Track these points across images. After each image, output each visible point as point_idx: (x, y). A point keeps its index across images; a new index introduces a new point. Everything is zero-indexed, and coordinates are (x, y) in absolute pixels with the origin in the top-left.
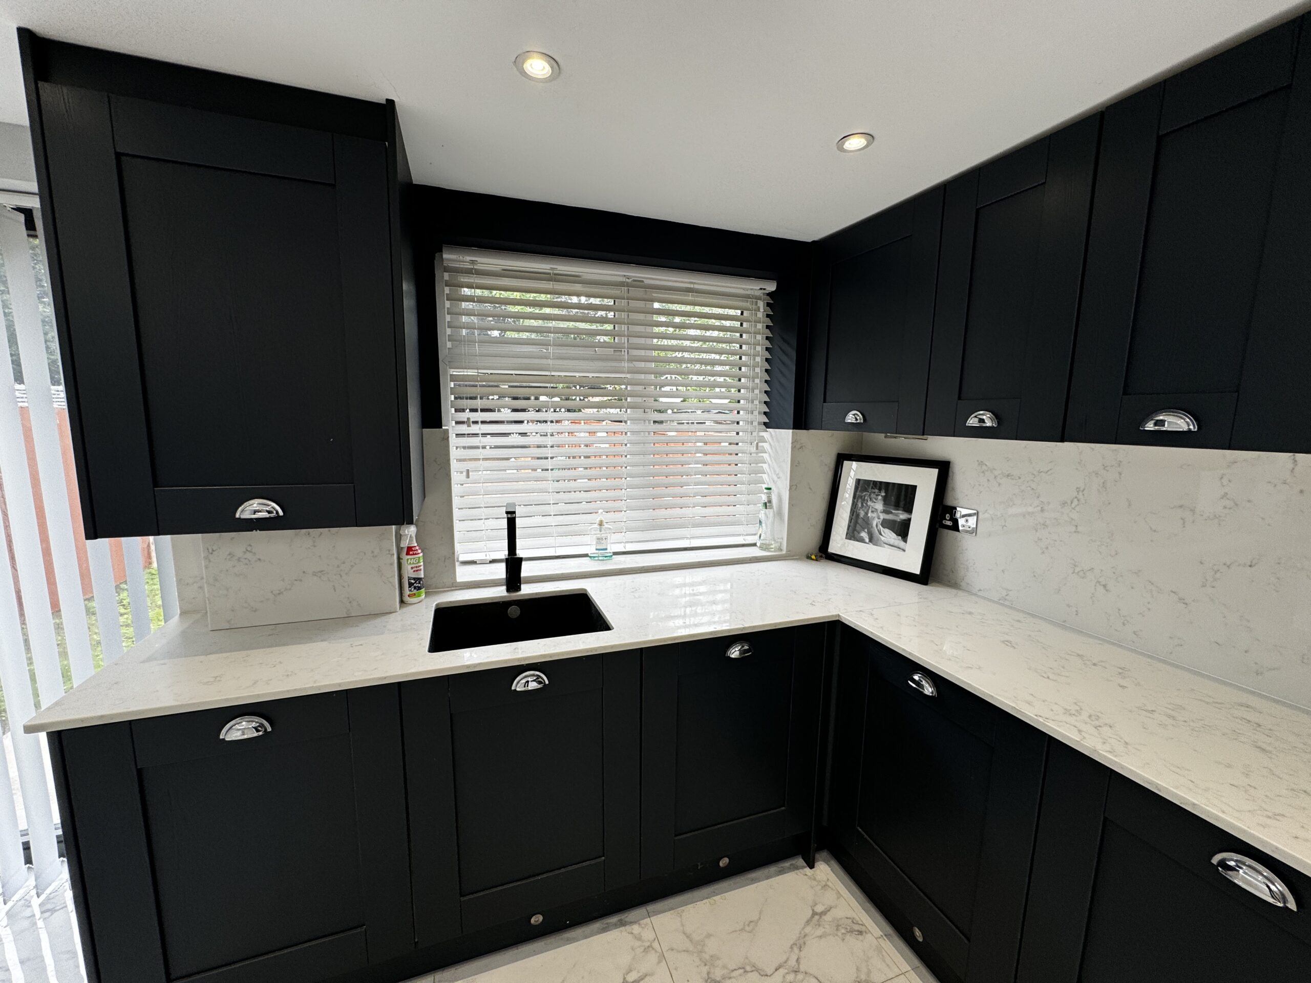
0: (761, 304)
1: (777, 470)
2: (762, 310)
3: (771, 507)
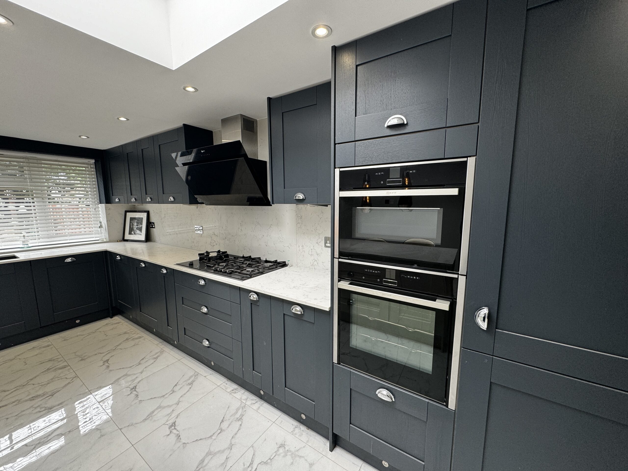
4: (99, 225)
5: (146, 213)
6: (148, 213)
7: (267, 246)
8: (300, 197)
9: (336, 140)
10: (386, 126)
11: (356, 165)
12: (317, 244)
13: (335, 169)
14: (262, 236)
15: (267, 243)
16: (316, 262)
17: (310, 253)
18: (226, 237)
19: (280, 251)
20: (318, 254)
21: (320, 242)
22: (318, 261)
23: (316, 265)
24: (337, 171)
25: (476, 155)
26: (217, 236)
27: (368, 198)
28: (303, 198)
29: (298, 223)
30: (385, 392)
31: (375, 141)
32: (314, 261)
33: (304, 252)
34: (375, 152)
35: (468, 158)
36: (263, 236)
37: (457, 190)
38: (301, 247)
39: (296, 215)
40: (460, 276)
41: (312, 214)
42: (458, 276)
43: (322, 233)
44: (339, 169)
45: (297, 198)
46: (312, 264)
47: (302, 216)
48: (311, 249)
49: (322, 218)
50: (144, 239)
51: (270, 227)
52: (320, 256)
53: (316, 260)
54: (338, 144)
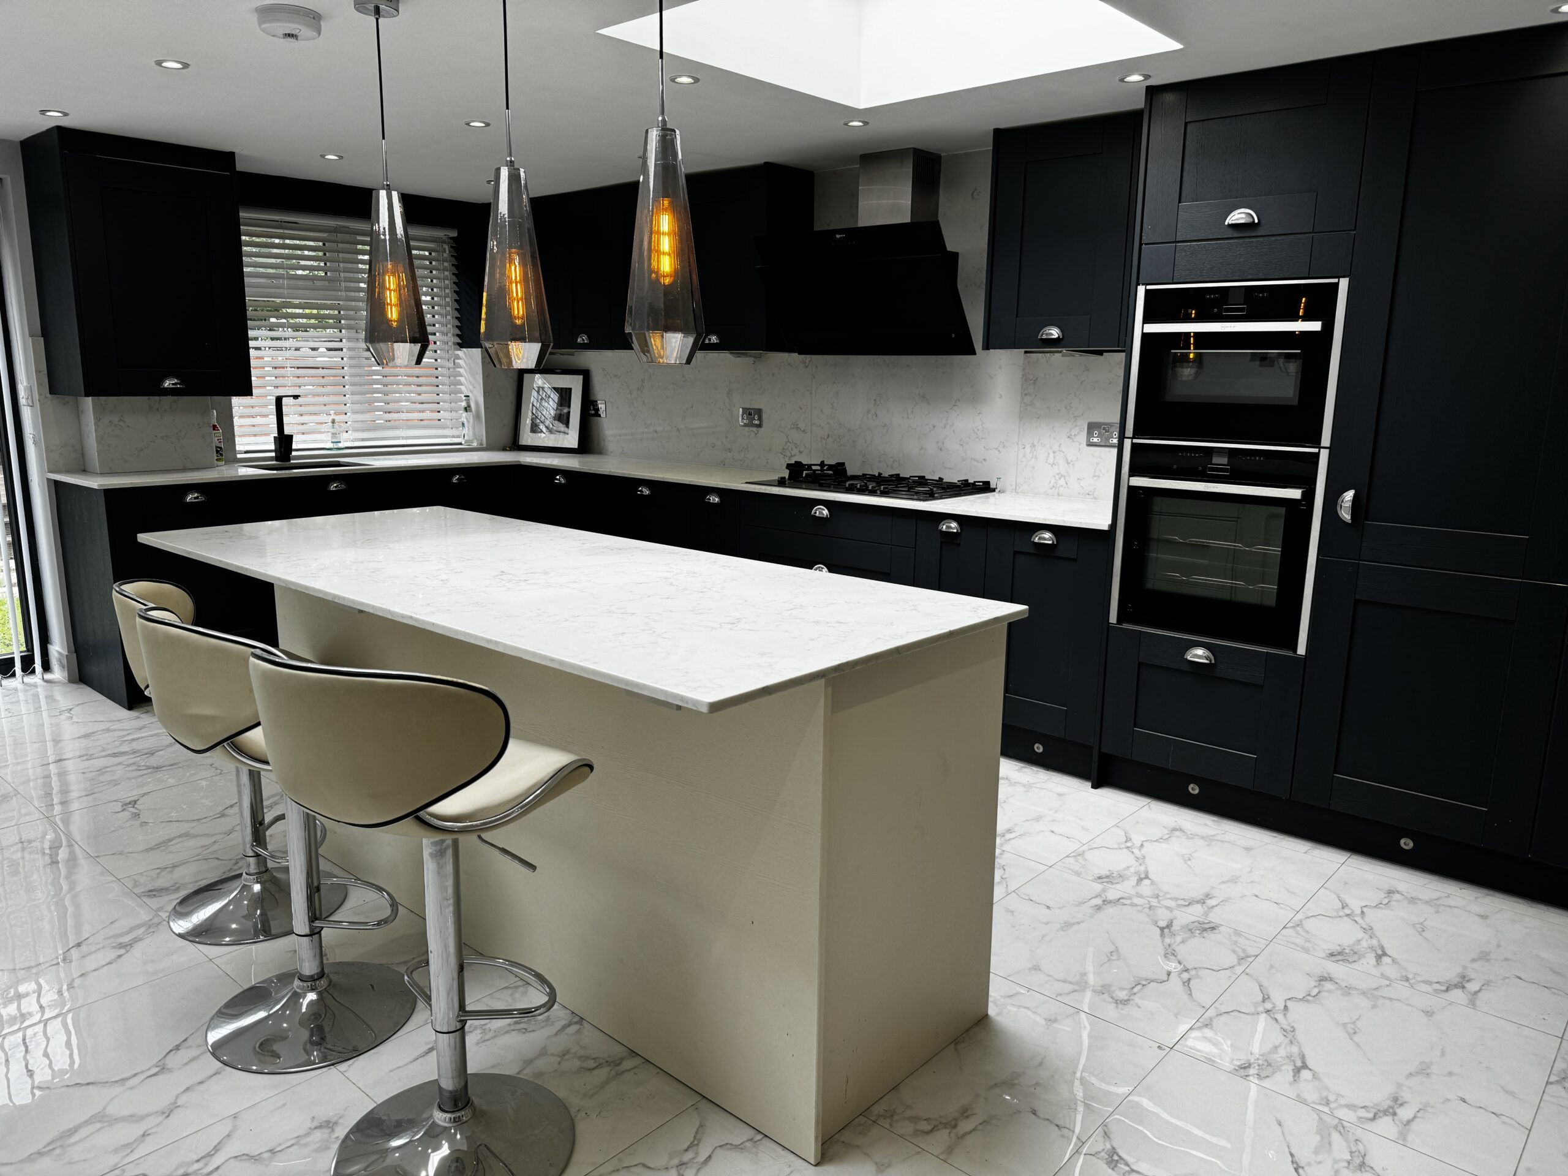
0: (446, 247)
1: (472, 381)
2: (447, 252)
3: (471, 411)
4: (464, 404)
5: (581, 377)
6: (586, 374)
7: (941, 450)
8: (1052, 334)
9: (1144, 238)
10: (1226, 223)
11: (1174, 281)
12: (1068, 439)
13: (1139, 287)
14: (931, 427)
15: (943, 443)
16: (1062, 479)
17: (1051, 461)
18: (830, 433)
19: (975, 460)
20: (1069, 461)
21: (1075, 435)
22: (1067, 478)
23: (1062, 486)
24: (1141, 291)
25: (1350, 275)
26: (804, 431)
27: (1192, 334)
28: (1059, 337)
29: (1026, 395)
30: (1200, 652)
31: (1208, 245)
32: (1057, 477)
33: (1036, 458)
34: (1207, 262)
35: (1341, 279)
36: (934, 427)
37: (1319, 323)
38: (1028, 449)
39: (1023, 375)
40: (1322, 450)
41: (1061, 373)
42: (1319, 451)
43: (1082, 415)
44: (1144, 287)
45: (1044, 337)
46: (1052, 484)
47: (1037, 379)
48: (1054, 452)
49: (1085, 381)
50: (576, 446)
51: (954, 406)
52: (1073, 464)
53: (1064, 477)
54: (1146, 244)
